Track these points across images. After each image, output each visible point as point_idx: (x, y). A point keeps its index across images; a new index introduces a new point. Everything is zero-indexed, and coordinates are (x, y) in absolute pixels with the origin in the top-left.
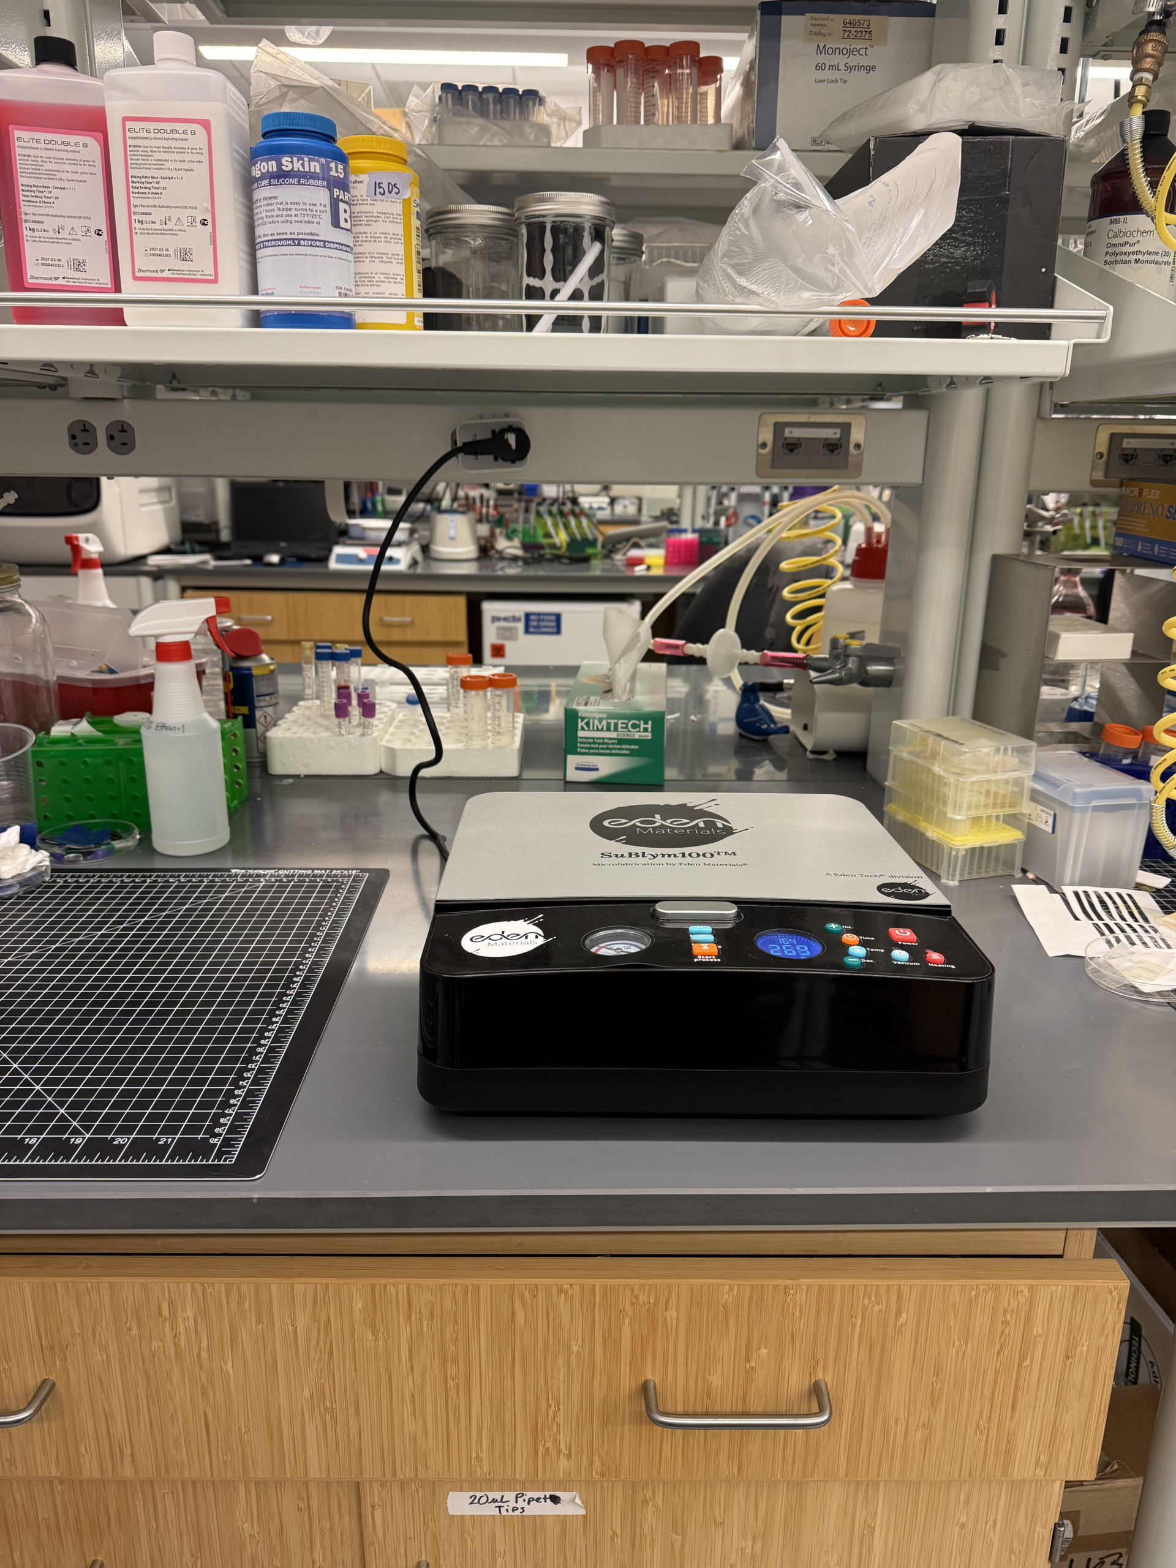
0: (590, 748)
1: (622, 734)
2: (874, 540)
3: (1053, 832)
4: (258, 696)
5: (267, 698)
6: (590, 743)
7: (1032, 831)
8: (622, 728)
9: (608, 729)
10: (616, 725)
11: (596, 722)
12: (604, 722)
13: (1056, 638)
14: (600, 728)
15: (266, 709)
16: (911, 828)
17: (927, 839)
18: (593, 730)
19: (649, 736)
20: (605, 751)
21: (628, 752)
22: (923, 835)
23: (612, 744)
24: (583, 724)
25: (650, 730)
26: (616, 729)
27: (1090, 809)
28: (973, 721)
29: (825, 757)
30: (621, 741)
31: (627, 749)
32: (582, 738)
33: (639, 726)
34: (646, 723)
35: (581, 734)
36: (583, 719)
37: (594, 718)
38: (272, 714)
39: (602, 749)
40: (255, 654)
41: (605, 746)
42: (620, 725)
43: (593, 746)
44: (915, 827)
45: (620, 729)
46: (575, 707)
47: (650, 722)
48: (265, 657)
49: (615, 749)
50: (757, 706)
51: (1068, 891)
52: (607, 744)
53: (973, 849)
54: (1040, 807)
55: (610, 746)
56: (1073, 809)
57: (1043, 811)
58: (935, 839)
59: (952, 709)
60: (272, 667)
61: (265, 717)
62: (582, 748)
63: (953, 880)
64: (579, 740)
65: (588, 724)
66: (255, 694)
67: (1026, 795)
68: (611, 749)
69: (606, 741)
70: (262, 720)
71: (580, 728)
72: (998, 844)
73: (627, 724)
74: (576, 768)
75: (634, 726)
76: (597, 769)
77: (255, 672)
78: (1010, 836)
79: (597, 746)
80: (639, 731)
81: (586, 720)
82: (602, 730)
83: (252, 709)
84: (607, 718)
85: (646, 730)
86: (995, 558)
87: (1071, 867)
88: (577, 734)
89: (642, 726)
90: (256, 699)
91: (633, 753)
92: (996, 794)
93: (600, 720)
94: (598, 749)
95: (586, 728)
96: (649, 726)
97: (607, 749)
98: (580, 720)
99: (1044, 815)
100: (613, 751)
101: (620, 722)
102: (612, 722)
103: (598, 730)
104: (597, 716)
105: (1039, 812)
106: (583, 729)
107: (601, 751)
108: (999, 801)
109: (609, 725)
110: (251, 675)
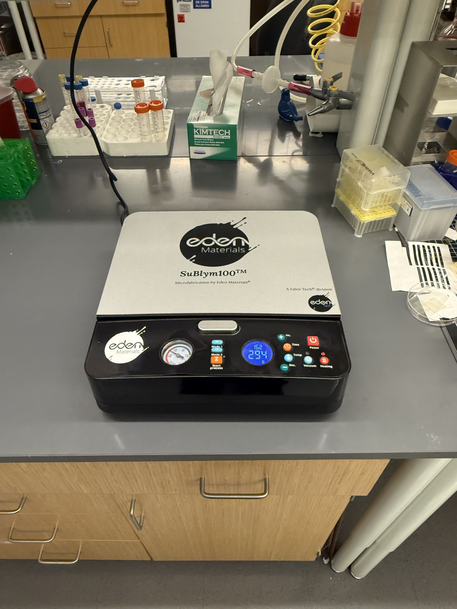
0: (200, 143)
1: (216, 137)
2: (355, 11)
3: (410, 216)
4: (39, 113)
5: (44, 114)
6: (200, 141)
7: (400, 211)
8: (216, 133)
9: (209, 134)
10: (213, 132)
11: (203, 130)
12: (207, 131)
13: (435, 102)
14: (205, 133)
15: (45, 119)
16: (345, 206)
17: (351, 214)
18: (202, 134)
19: (229, 137)
20: (208, 145)
21: (219, 145)
22: (350, 212)
23: (211, 141)
24: (196, 131)
25: (229, 135)
26: (213, 134)
27: (429, 210)
28: (383, 149)
29: (318, 135)
30: (215, 140)
31: (219, 144)
32: (196, 138)
33: (224, 133)
34: (227, 131)
35: (195, 136)
36: (196, 129)
37: (202, 129)
38: (49, 121)
39: (206, 143)
40: (33, 91)
41: (208, 142)
42: (214, 132)
43: (201, 142)
44: (347, 206)
45: (214, 134)
46: (192, 122)
47: (229, 131)
48: (39, 91)
49: (213, 144)
50: (288, 103)
51: (410, 244)
52: (209, 141)
53: (371, 222)
54: (406, 202)
55: (211, 142)
56: (420, 210)
57: (407, 204)
58: (354, 215)
59: (374, 141)
60: (44, 97)
61: (46, 123)
62: (197, 143)
63: (360, 235)
64: (195, 139)
65: (199, 131)
66: (38, 113)
67: (401, 194)
68: (211, 144)
69: (208, 140)
70: (45, 125)
71: (195, 134)
72: (383, 218)
73: (218, 131)
74: (195, 153)
75: (222, 133)
76: (205, 153)
77: (35, 101)
78: (391, 213)
79: (204, 142)
80: (224, 135)
81: (198, 130)
82: (206, 134)
83: (38, 120)
84: (208, 129)
85: (227, 134)
86: (413, 45)
87: (415, 232)
88: (194, 136)
89: (226, 133)
90: (39, 115)
91: (221, 146)
92: (386, 196)
93: (205, 130)
94: (204, 143)
95: (198, 134)
96: (229, 133)
97: (209, 143)
98: (195, 129)
99: (407, 206)
100: (212, 145)
101: (215, 130)
102: (211, 130)
103: (204, 134)
104: (203, 127)
105: (405, 203)
106: (196, 134)
107: (206, 145)
108: (388, 199)
109: (209, 132)
110: (33, 103)
